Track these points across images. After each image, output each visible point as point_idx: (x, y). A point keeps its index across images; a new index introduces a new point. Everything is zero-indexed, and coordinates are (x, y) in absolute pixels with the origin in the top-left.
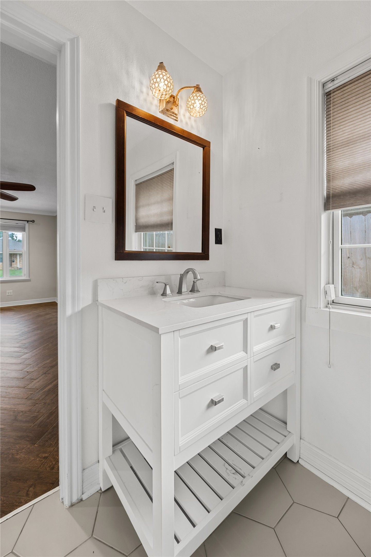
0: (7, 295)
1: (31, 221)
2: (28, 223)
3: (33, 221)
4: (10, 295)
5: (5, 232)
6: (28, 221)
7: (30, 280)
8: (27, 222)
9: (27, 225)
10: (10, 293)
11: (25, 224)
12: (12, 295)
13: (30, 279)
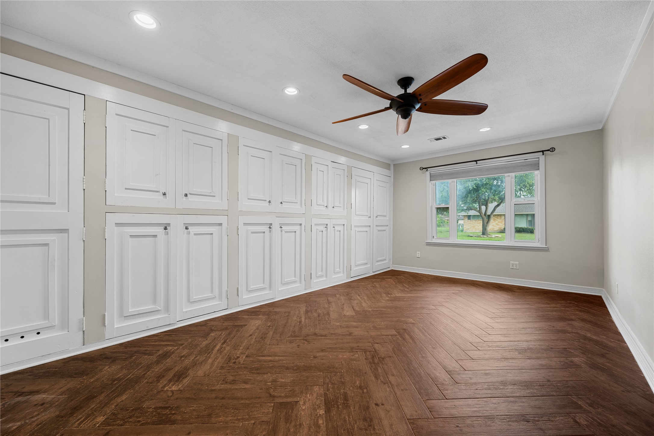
0: (511, 267)
1: (548, 150)
2: (543, 155)
3: (552, 150)
4: (514, 268)
5: (509, 176)
6: (543, 151)
7: (547, 249)
8: (541, 153)
9: (542, 158)
10: (514, 266)
11: (539, 158)
12: (518, 268)
13: (547, 247)
